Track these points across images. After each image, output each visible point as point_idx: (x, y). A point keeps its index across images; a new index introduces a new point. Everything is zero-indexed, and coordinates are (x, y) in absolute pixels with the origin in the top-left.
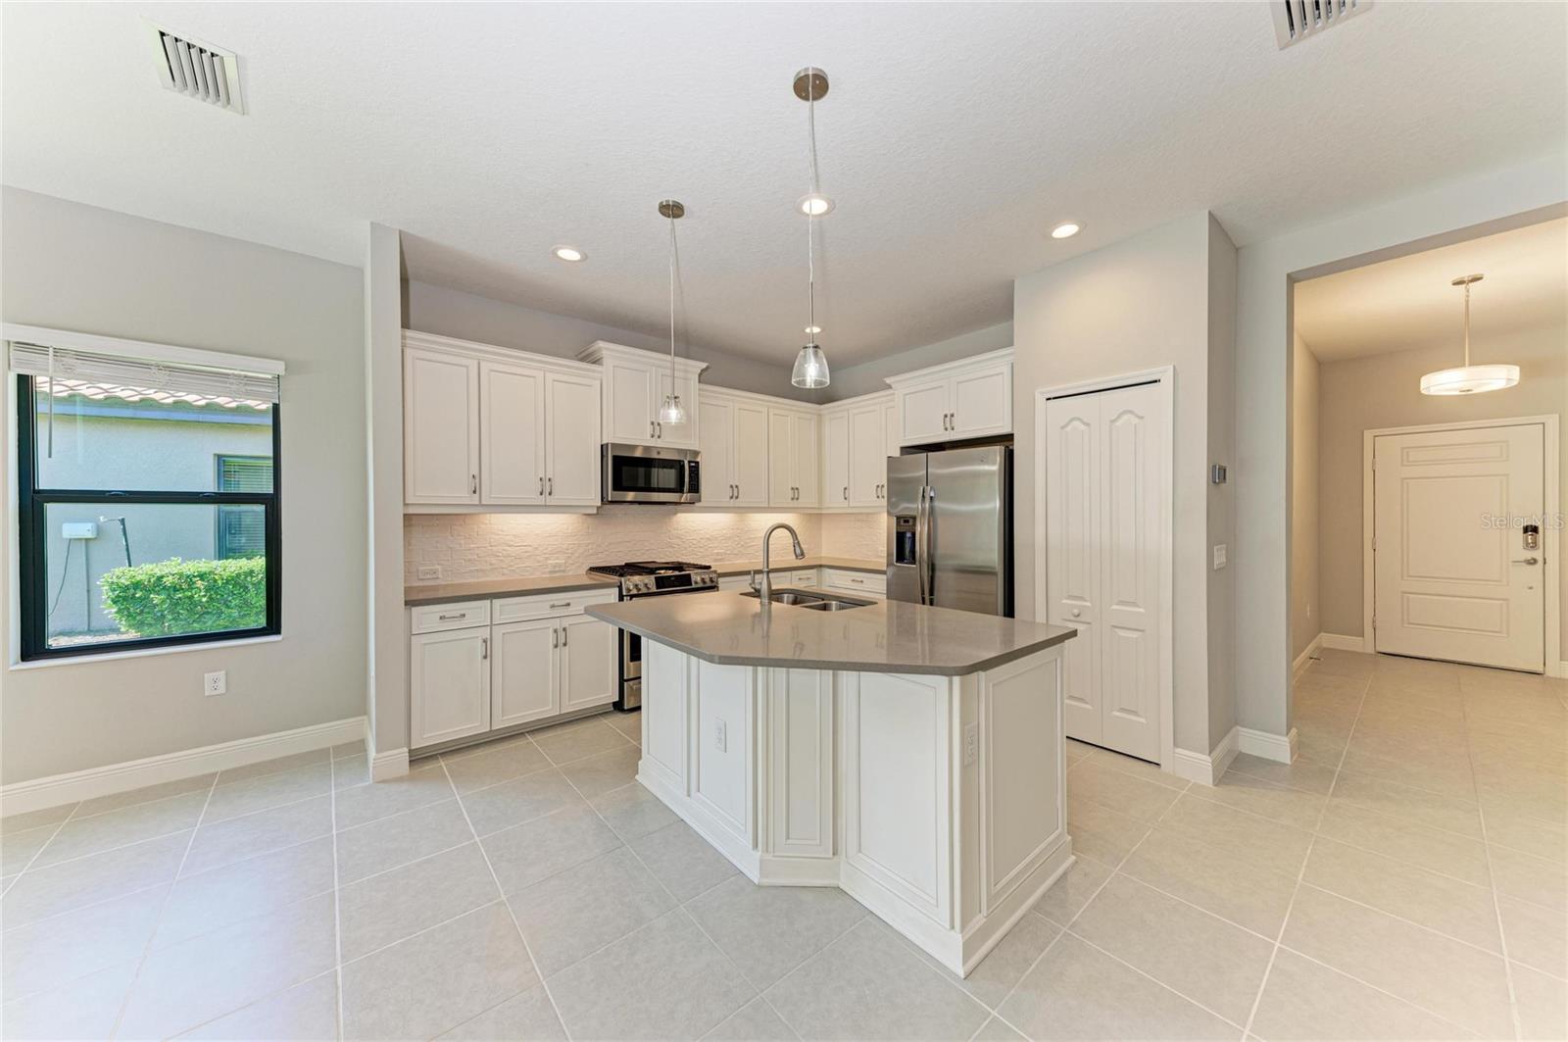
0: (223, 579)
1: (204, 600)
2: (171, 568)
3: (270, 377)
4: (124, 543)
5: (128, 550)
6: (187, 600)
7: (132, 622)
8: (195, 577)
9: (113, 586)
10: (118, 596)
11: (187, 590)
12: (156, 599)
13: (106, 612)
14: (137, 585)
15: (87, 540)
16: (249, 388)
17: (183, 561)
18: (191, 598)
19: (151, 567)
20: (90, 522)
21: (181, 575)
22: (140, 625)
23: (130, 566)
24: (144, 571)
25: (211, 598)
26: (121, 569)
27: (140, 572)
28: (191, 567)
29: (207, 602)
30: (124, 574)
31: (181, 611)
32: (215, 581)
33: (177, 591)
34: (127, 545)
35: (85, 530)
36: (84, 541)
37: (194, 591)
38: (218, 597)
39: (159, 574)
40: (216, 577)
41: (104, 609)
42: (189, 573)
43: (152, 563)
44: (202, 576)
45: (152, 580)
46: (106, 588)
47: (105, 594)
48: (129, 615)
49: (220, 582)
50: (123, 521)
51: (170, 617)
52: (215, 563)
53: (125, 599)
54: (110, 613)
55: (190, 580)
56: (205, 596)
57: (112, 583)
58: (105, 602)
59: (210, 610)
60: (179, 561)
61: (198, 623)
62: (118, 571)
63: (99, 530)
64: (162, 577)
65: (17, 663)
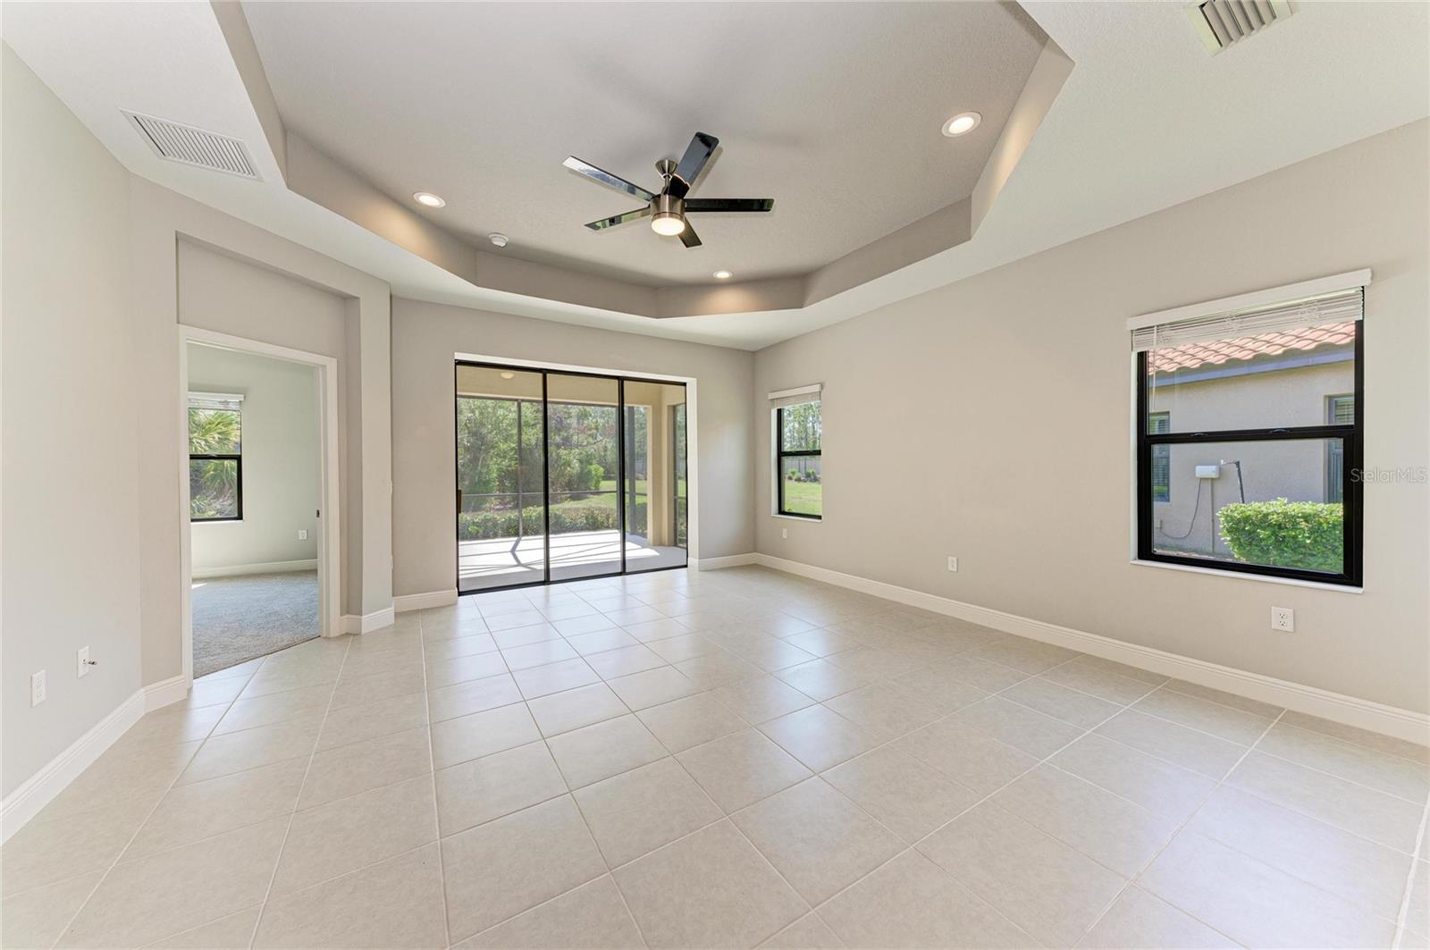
0: (1328, 523)
1: (1308, 541)
2: (1277, 507)
3: (1353, 292)
4: (1239, 483)
5: (1242, 489)
6: (1291, 540)
7: (1243, 551)
8: (1298, 517)
9: (1229, 518)
10: (1231, 527)
11: (1292, 530)
12: (1262, 533)
13: (1222, 539)
14: (1247, 519)
15: (1212, 479)
16: (1323, 312)
17: (1289, 502)
18: (1295, 537)
19: (1260, 505)
20: (1214, 465)
21: (1285, 514)
22: (1249, 555)
23: (1243, 502)
24: (1254, 508)
25: (1315, 541)
26: (1235, 505)
27: (1250, 508)
28: (1295, 508)
29: (1310, 543)
30: (1238, 509)
31: (1285, 549)
32: (1320, 524)
33: (1281, 530)
34: (1241, 485)
35: (1209, 471)
36: (1210, 481)
37: (1297, 532)
38: (1324, 540)
39: (1265, 511)
40: (1321, 520)
41: (1221, 536)
42: (1293, 513)
43: (1260, 502)
44: (1306, 518)
45: (1259, 516)
46: (1223, 519)
47: (1222, 524)
48: (1240, 545)
49: (1325, 526)
50: (1238, 464)
51: (1275, 553)
52: (1321, 506)
53: (1237, 529)
54: (1225, 540)
55: (1293, 519)
56: (1309, 538)
57: (1228, 515)
58: (1221, 531)
59: (1314, 553)
60: (1285, 502)
61: (1302, 562)
62: (1232, 506)
63: (1221, 471)
64: (1268, 514)
65: (1135, 559)
